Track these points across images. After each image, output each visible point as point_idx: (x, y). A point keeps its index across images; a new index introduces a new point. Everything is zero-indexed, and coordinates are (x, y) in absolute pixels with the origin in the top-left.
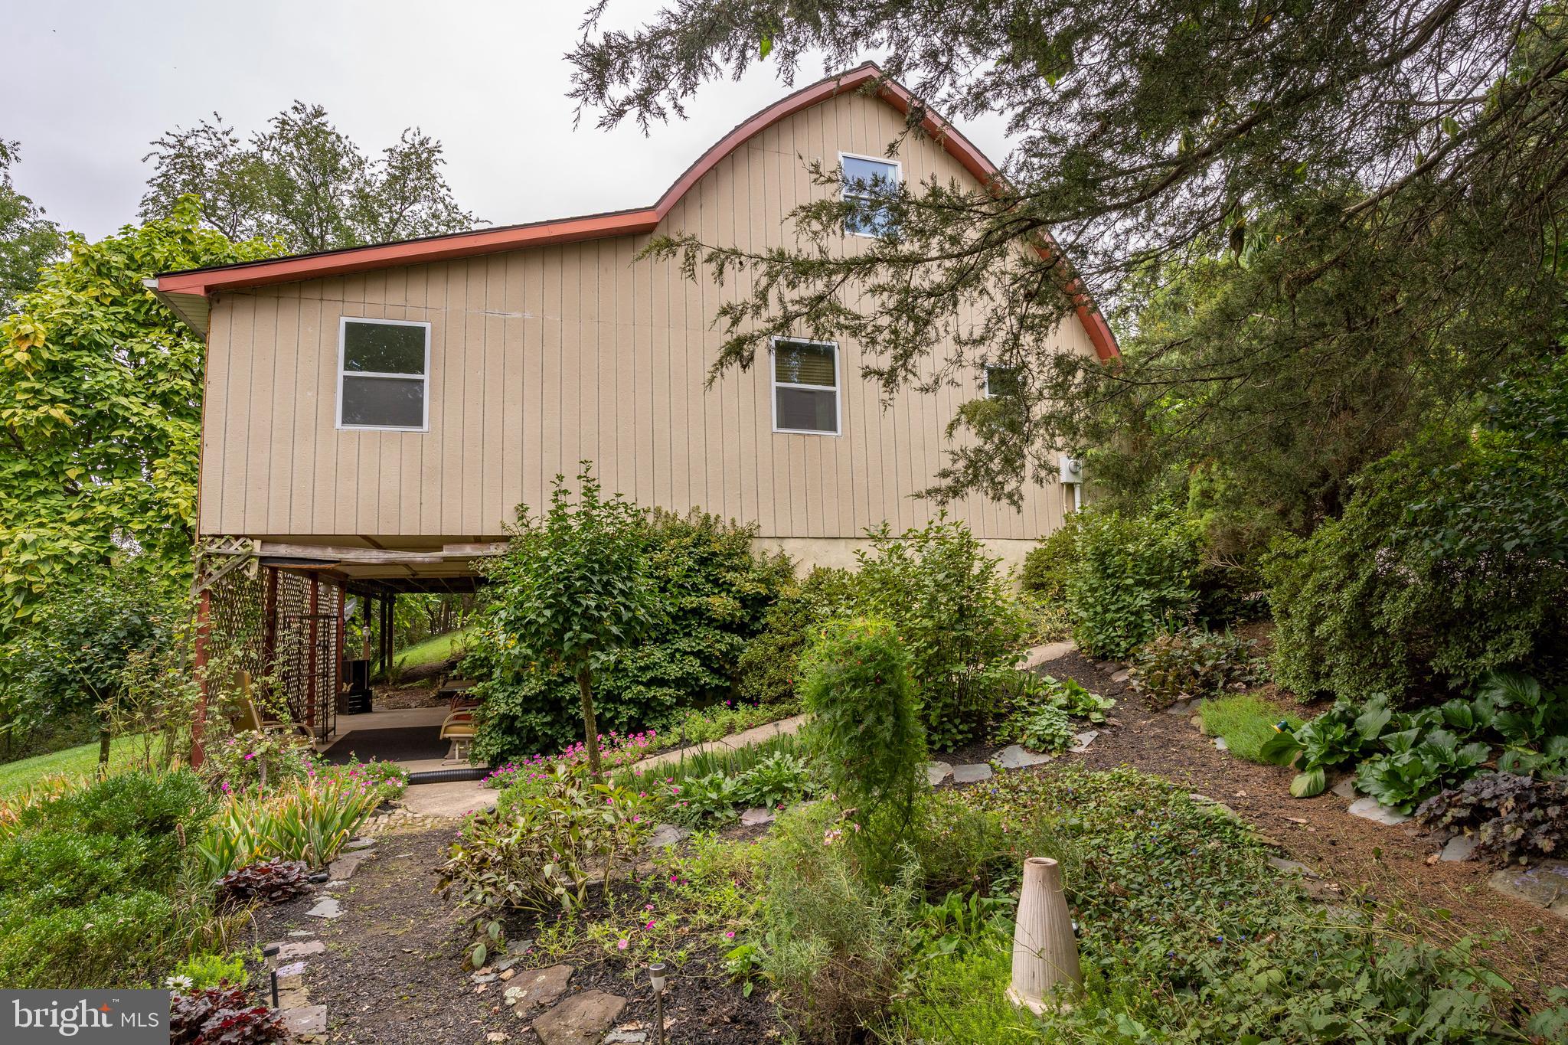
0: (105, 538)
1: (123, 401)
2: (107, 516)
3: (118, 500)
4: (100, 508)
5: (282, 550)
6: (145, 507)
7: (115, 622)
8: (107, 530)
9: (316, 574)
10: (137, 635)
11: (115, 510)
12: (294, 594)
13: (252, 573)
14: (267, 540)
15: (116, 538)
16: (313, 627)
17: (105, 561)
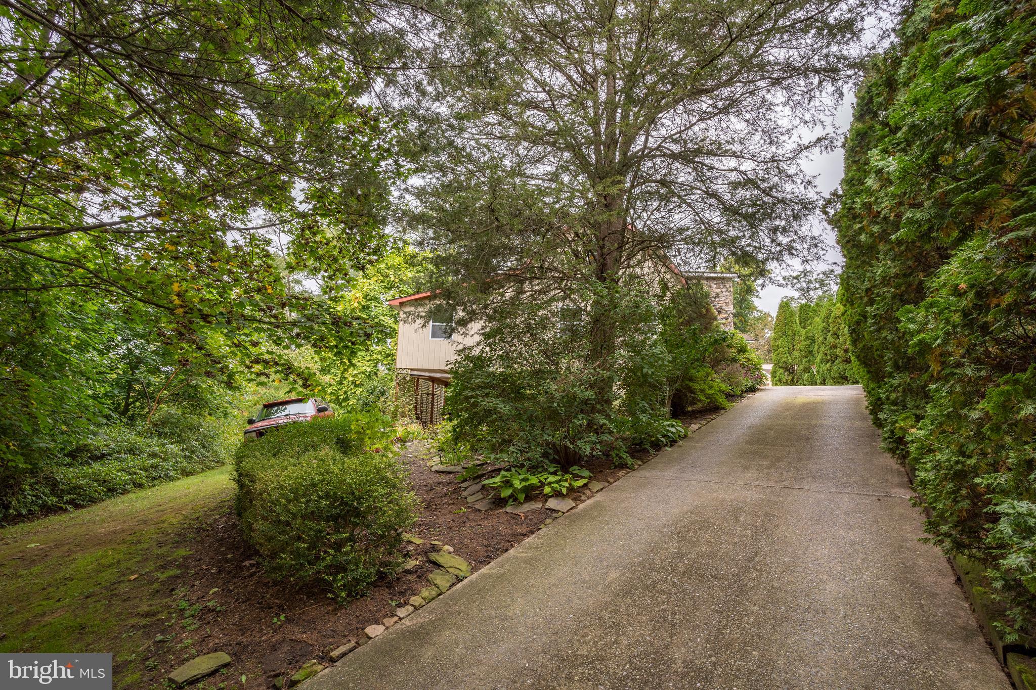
0: (376, 366)
1: (383, 318)
2: (377, 359)
3: (380, 353)
4: (375, 356)
5: (415, 373)
6: (388, 355)
7: (377, 390)
8: (377, 363)
9: (433, 380)
10: (383, 393)
11: (379, 357)
12: (425, 386)
13: (408, 379)
14: (412, 370)
15: (379, 365)
16: (433, 398)
17: (376, 374)
